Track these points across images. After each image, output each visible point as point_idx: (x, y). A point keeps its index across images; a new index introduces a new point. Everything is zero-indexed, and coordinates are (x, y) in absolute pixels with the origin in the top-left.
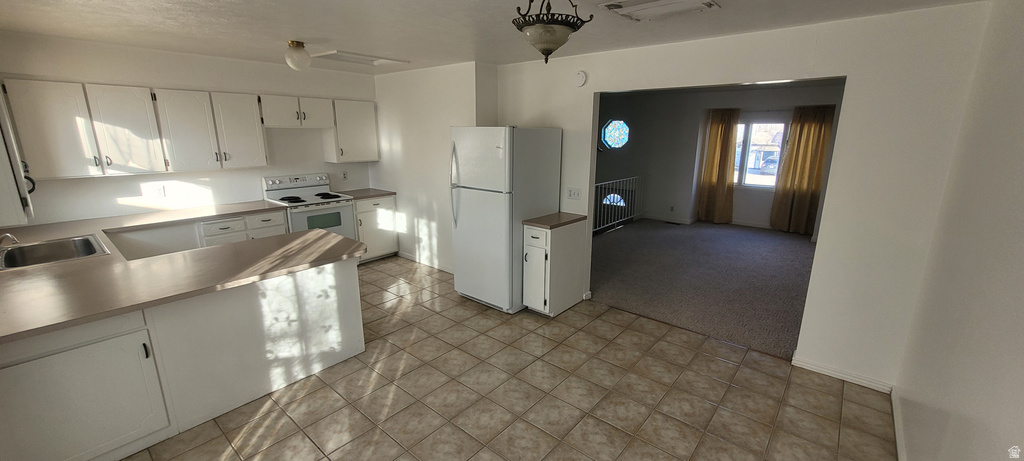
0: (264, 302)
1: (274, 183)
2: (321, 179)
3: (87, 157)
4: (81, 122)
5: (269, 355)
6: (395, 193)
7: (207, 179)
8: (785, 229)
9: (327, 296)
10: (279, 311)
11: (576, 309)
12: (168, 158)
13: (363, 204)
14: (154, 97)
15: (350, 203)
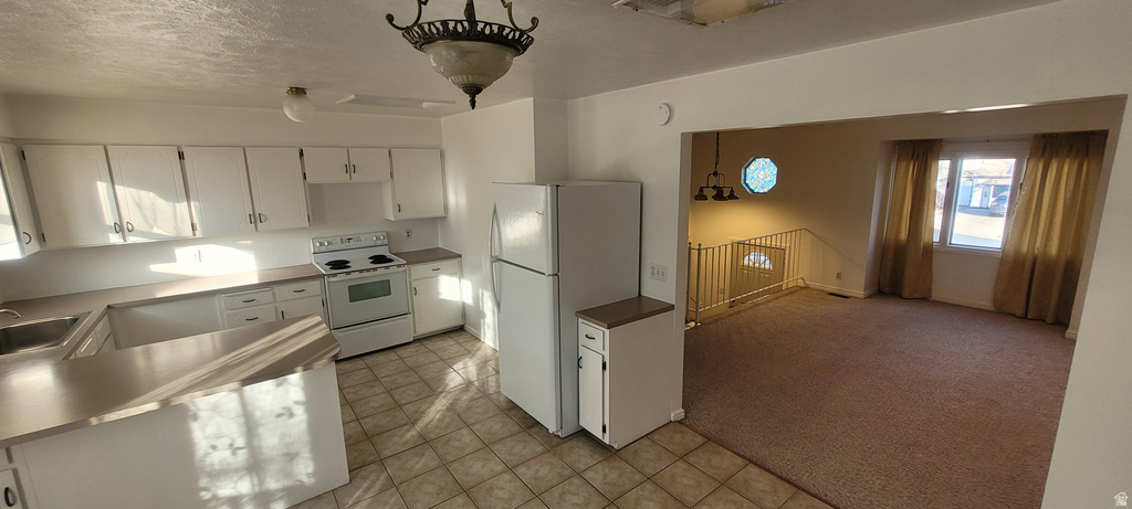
0: (195, 427)
1: (322, 244)
2: (378, 238)
3: (108, 223)
4: (102, 188)
5: (203, 493)
6: (460, 256)
7: (249, 242)
8: (1019, 312)
9: (291, 415)
10: (219, 437)
11: (655, 437)
12: (196, 221)
13: (419, 270)
14: (181, 156)
15: (403, 269)
